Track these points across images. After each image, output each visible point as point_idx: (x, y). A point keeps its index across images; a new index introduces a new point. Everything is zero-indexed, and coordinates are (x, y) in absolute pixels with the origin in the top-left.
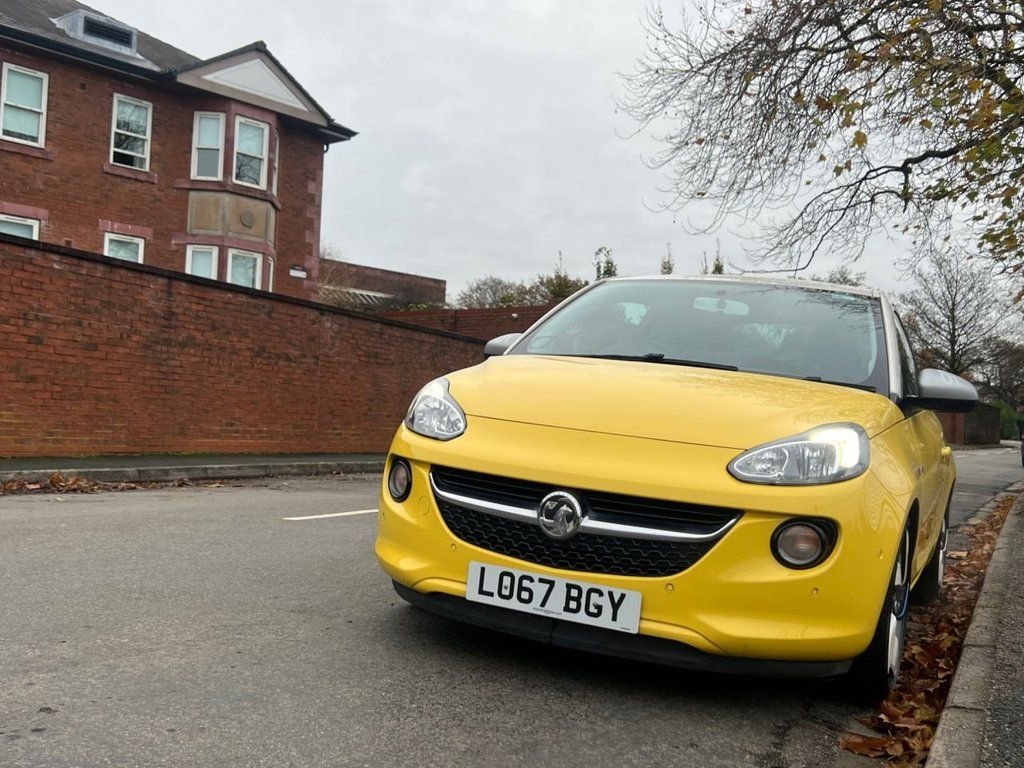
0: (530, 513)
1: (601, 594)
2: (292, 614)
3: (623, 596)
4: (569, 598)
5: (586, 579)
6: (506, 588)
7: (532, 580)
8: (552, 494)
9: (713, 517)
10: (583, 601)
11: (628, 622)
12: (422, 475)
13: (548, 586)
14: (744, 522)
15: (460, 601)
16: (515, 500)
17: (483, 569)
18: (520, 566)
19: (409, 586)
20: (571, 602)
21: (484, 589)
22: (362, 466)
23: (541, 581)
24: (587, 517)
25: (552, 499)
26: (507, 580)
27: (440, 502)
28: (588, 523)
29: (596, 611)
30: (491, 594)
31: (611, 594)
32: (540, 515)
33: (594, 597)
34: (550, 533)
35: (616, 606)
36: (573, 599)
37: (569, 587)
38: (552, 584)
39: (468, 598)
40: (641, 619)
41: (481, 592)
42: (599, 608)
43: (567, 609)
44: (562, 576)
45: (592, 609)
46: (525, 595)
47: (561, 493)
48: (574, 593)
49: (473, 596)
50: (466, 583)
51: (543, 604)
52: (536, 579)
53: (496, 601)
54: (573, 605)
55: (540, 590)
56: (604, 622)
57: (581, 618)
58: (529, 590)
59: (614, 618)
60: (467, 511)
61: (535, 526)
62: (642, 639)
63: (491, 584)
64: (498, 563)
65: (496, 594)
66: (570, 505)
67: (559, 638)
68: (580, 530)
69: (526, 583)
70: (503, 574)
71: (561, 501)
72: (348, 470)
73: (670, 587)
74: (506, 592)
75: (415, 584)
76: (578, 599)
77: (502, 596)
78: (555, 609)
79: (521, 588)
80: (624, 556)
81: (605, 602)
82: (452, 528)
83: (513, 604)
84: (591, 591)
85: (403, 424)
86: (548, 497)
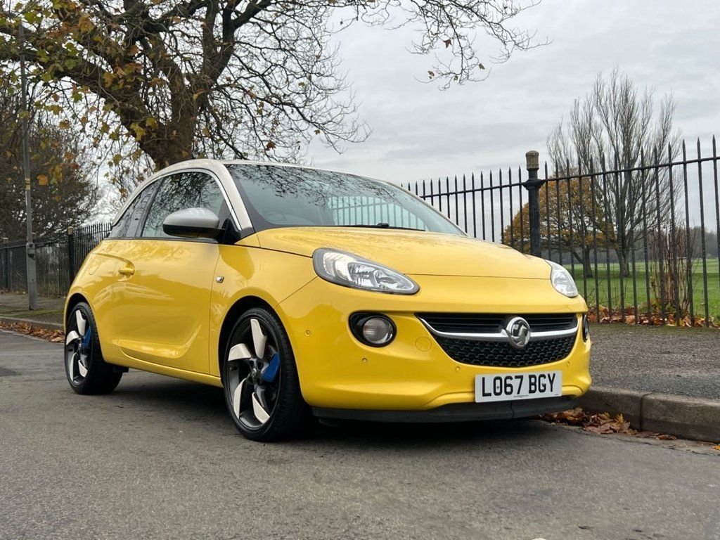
0: (502, 335)
1: (545, 377)
3: (554, 375)
4: (531, 384)
6: (498, 388)
7: (511, 378)
8: (515, 320)
10: (537, 384)
11: (558, 390)
13: (519, 380)
15: (472, 405)
17: (484, 379)
18: (503, 371)
20: (532, 386)
21: (486, 392)
23: (517, 377)
25: (515, 323)
26: (498, 382)
30: (490, 395)
31: (549, 375)
32: (511, 335)
33: (542, 378)
36: (533, 384)
37: (530, 377)
38: (521, 377)
40: (562, 386)
41: (484, 395)
42: (544, 386)
43: (531, 392)
44: (526, 371)
45: (542, 388)
47: (519, 318)
48: (533, 380)
49: (480, 399)
50: (474, 392)
51: (518, 393)
52: (514, 377)
53: (493, 398)
54: (533, 388)
55: (515, 383)
56: (548, 394)
57: (538, 395)
58: (511, 386)
59: (552, 390)
62: (564, 398)
63: (489, 389)
65: (493, 394)
66: (525, 325)
67: (518, 412)
69: (509, 381)
70: (496, 378)
71: (520, 324)
74: (498, 391)
75: (428, 404)
76: (535, 384)
77: (496, 394)
78: (525, 394)
79: (506, 385)
81: (545, 381)
83: (503, 398)
84: (539, 376)
86: (513, 322)
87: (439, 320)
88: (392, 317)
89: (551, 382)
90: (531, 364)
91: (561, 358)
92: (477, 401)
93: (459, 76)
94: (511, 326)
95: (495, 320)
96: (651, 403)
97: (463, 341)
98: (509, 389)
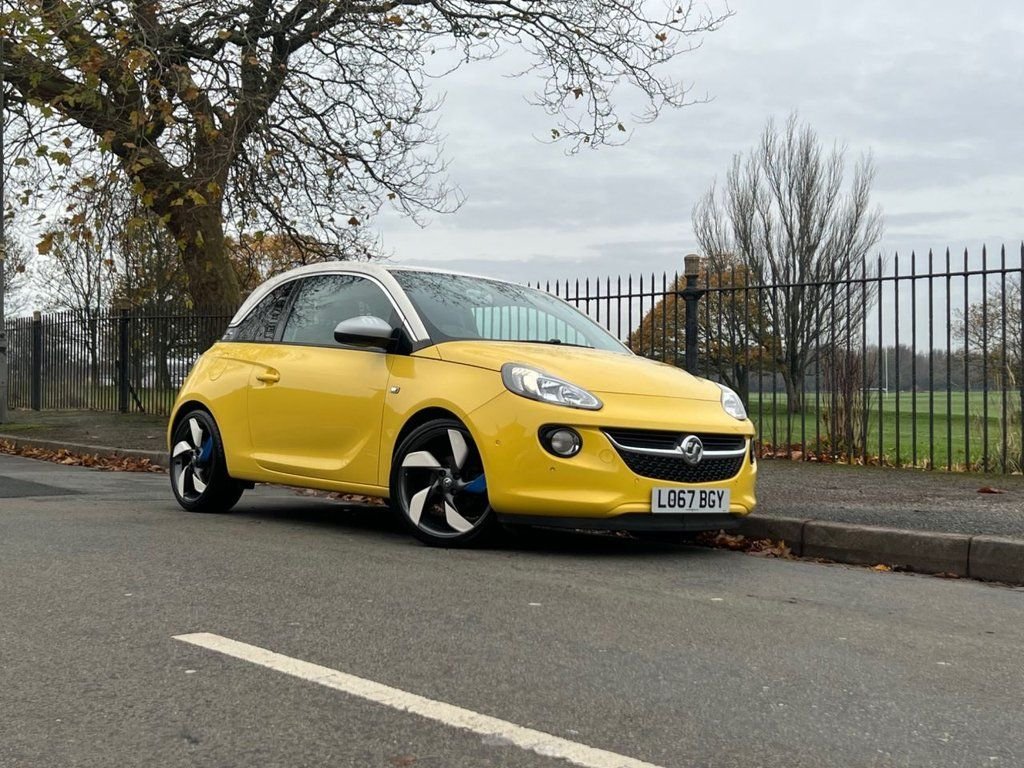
1: (714, 493)
3: (723, 492)
4: (702, 499)
5: (707, 486)
6: (673, 500)
7: (684, 492)
8: (689, 438)
10: (707, 499)
11: (726, 506)
13: (691, 495)
15: (649, 515)
17: (660, 492)
18: (678, 486)
20: (702, 501)
21: (661, 503)
23: (689, 492)
25: (689, 441)
26: (672, 495)
29: (713, 504)
30: (664, 506)
31: (718, 492)
32: (685, 451)
33: (712, 495)
34: (691, 462)
37: (701, 492)
38: (693, 492)
40: (730, 504)
41: (660, 506)
42: (714, 502)
43: (701, 506)
44: (697, 486)
45: (711, 504)
47: (693, 437)
48: (704, 495)
49: (656, 510)
50: (651, 503)
51: (690, 507)
52: (686, 492)
53: (668, 510)
54: (703, 503)
55: (687, 497)
56: (716, 510)
57: (708, 510)
58: (683, 499)
59: (720, 506)
62: (731, 515)
63: (664, 501)
64: (665, 486)
65: (667, 506)
69: (682, 495)
70: (671, 492)
71: (694, 442)
74: (672, 503)
75: (610, 511)
76: (705, 499)
77: (670, 506)
78: (696, 509)
79: (680, 499)
81: (715, 497)
83: (677, 510)
84: (709, 492)
87: (623, 435)
88: (579, 430)
89: (720, 499)
90: (702, 481)
91: (729, 477)
92: (654, 511)
93: (591, 137)
94: (685, 443)
95: (672, 438)
96: (812, 529)
97: (643, 456)
98: (682, 503)
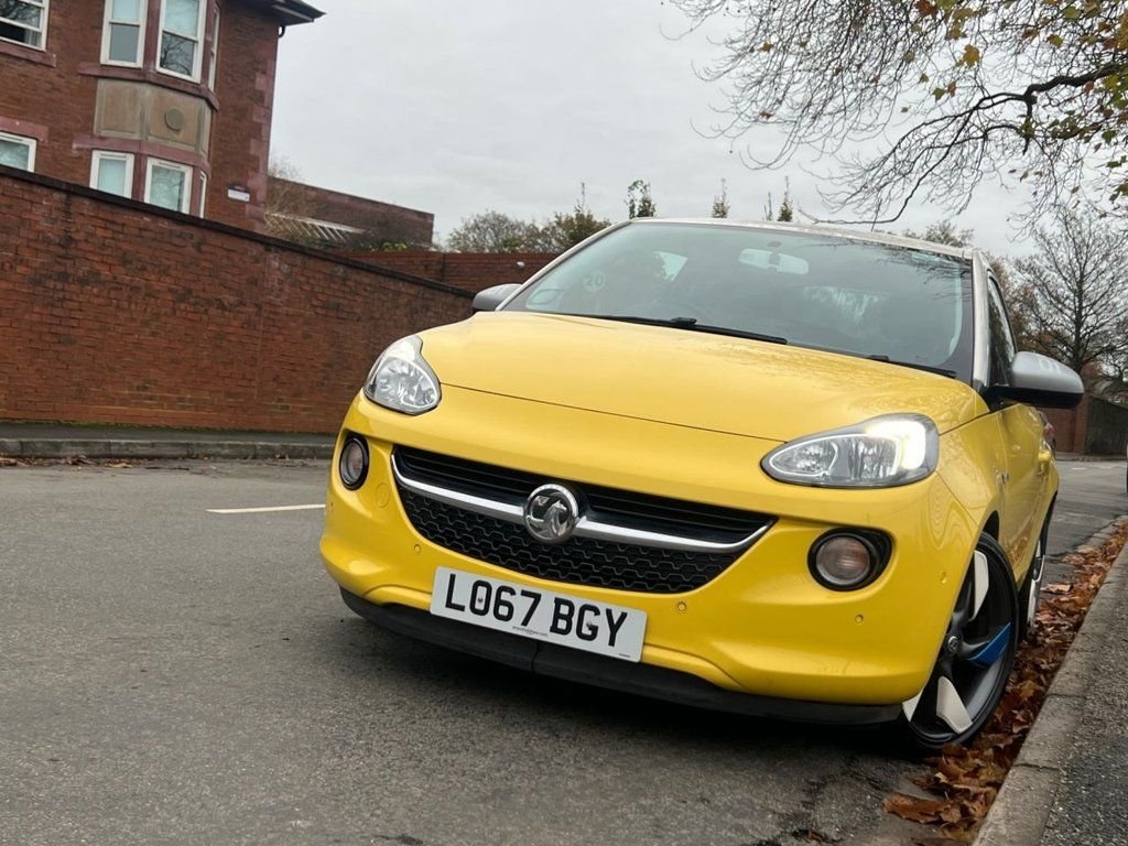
0: (515, 510)
1: (597, 612)
2: (213, 627)
3: (624, 616)
4: (557, 616)
5: (579, 594)
6: (480, 601)
7: (512, 592)
8: (543, 488)
9: (739, 523)
10: (575, 620)
11: (628, 647)
12: (382, 456)
13: (533, 600)
14: (777, 530)
15: (422, 615)
16: (497, 493)
17: (453, 578)
18: (498, 575)
19: (359, 594)
20: (560, 621)
21: (453, 601)
22: (314, 449)
23: (524, 593)
24: (584, 518)
25: (540, 494)
26: (482, 592)
27: (404, 492)
28: (586, 524)
29: (590, 633)
30: (462, 608)
31: (609, 612)
32: (527, 512)
33: (589, 615)
34: (538, 535)
35: (614, 628)
36: (563, 617)
37: (559, 602)
38: (537, 598)
39: (433, 612)
40: (644, 644)
41: (449, 604)
42: (594, 629)
43: (554, 629)
44: (551, 589)
45: (586, 631)
46: (503, 611)
47: (554, 487)
48: (564, 610)
49: (439, 609)
50: (431, 593)
51: (525, 623)
52: (518, 592)
53: (467, 617)
54: (562, 625)
55: (522, 605)
56: (599, 646)
57: (571, 641)
58: (508, 604)
59: (612, 643)
60: (436, 504)
61: (519, 526)
62: (644, 669)
63: (463, 597)
64: (471, 570)
65: (467, 608)
66: (565, 502)
67: (544, 665)
68: (574, 533)
69: (505, 596)
70: (478, 584)
71: (553, 497)
72: (296, 454)
73: (682, 607)
74: (480, 606)
75: (367, 593)
76: (568, 618)
77: (475, 611)
78: (541, 631)
79: (499, 602)
80: (628, 566)
81: (602, 622)
82: (417, 525)
83: (488, 621)
84: (585, 608)
85: (362, 392)
86: (538, 490)
